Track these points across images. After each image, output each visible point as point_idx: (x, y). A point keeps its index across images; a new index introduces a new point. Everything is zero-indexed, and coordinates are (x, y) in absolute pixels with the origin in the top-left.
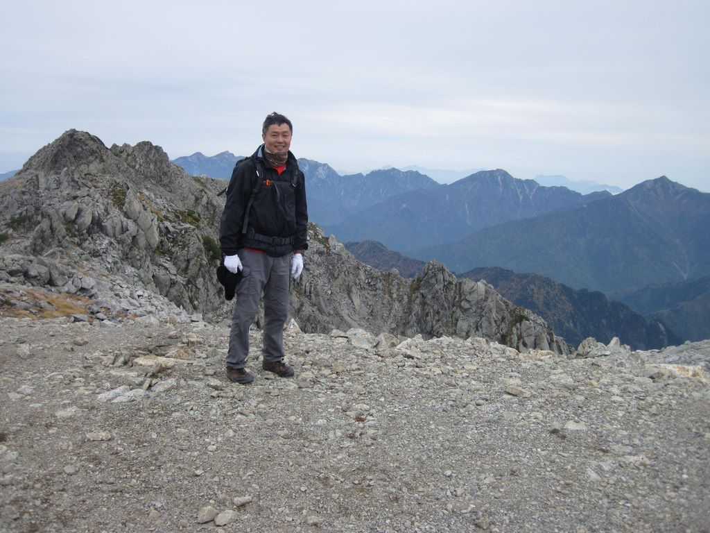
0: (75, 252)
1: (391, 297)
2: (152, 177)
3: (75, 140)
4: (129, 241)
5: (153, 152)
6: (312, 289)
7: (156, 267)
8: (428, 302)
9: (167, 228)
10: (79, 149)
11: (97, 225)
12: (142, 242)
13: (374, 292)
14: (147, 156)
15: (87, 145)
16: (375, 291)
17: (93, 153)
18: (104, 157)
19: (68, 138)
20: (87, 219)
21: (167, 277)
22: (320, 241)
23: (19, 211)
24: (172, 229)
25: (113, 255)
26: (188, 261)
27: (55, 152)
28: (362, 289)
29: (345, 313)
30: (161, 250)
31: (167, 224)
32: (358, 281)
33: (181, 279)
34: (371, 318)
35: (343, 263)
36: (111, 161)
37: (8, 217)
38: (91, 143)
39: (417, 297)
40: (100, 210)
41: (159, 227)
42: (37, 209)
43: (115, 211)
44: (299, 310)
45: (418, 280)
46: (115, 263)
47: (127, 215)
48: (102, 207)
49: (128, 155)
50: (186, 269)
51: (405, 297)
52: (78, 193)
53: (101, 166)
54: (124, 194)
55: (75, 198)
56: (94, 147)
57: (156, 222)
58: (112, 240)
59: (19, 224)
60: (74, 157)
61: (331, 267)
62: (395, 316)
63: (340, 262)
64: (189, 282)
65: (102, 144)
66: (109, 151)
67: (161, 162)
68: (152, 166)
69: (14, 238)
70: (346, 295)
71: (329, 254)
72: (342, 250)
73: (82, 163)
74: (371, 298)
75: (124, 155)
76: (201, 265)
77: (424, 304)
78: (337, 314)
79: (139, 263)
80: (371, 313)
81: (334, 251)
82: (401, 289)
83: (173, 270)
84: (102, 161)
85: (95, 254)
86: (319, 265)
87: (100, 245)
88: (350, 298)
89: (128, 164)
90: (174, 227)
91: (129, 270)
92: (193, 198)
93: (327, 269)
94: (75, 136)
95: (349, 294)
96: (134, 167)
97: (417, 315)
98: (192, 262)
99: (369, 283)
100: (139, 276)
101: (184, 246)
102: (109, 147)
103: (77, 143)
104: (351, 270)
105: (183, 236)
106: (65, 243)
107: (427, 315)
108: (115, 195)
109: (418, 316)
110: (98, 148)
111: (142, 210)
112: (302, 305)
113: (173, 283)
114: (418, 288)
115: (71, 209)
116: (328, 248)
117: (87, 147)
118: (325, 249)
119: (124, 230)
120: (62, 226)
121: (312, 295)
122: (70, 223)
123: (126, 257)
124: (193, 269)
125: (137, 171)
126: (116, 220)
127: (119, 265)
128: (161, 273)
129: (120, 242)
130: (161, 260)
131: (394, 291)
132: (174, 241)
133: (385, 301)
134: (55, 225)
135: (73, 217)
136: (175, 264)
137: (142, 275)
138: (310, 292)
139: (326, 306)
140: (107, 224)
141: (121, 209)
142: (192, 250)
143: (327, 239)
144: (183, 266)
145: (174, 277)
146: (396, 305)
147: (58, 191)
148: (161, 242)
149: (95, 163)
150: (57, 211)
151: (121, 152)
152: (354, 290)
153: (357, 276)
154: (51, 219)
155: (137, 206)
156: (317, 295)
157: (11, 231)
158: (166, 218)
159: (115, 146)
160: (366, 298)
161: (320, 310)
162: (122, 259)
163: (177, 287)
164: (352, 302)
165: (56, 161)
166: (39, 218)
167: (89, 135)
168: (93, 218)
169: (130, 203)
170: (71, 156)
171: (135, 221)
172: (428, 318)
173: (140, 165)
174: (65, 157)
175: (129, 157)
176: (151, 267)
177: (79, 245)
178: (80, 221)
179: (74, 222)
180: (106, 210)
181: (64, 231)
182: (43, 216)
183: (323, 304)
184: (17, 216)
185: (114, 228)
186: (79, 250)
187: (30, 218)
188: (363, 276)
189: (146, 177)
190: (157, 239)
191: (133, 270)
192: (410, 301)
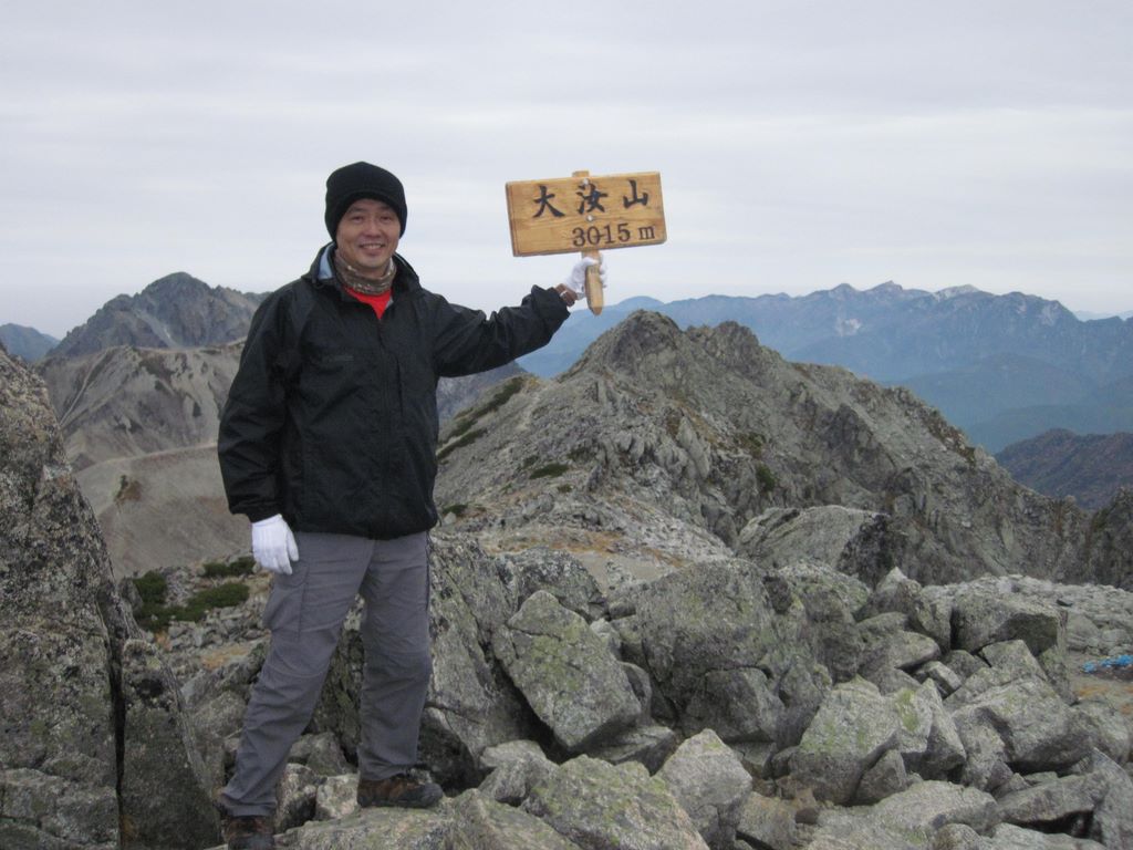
0: (627, 482)
1: (1060, 535)
2: (737, 367)
3: (643, 323)
4: (679, 471)
5: (739, 334)
6: (939, 519)
7: (705, 497)
8: (1116, 545)
9: (720, 457)
10: (647, 335)
11: (649, 454)
12: (692, 472)
13: (1035, 528)
14: (731, 340)
15: (656, 329)
16: (1038, 525)
17: (663, 338)
18: (678, 343)
19: (634, 323)
20: (639, 450)
21: (716, 508)
22: (963, 454)
23: (578, 443)
24: (725, 458)
25: (663, 486)
26: (738, 492)
27: (618, 340)
28: (1018, 522)
29: (988, 554)
30: (713, 479)
31: (721, 453)
32: (1012, 511)
33: (730, 510)
34: (1029, 563)
35: (992, 485)
36: (686, 347)
37: (569, 448)
38: (661, 326)
39: (1099, 538)
40: (653, 440)
41: (712, 456)
42: (594, 441)
43: (668, 441)
44: (918, 547)
45: (1103, 512)
46: (664, 493)
47: (679, 444)
48: (655, 437)
49: (707, 340)
50: (736, 500)
51: (1082, 537)
52: (633, 423)
53: (673, 355)
54: (678, 422)
55: (630, 427)
56: (666, 332)
57: (709, 450)
58: (663, 470)
59: (578, 455)
60: (641, 345)
61: (974, 490)
62: (1064, 562)
63: (988, 484)
64: (738, 513)
65: (675, 326)
66: (684, 336)
67: (749, 347)
68: (737, 353)
69: (573, 469)
70: (993, 530)
71: (973, 472)
72: (993, 466)
73: (651, 352)
74: (1030, 535)
75: (702, 340)
76: (751, 497)
77: (1108, 548)
78: (974, 555)
79: (688, 494)
80: (1029, 557)
81: (981, 468)
82: (1078, 525)
83: (723, 500)
84: (675, 348)
85: (646, 483)
86: (958, 486)
87: (651, 474)
88: (999, 533)
89: (707, 352)
90: (728, 455)
91: (678, 500)
92: (788, 393)
93: (969, 492)
94: (643, 319)
95: (997, 528)
96: (713, 355)
97: (1097, 563)
98: (743, 493)
99: (1029, 514)
100: (687, 506)
101: (736, 476)
102: (683, 330)
103: (645, 328)
104: (1005, 495)
105: (735, 465)
106: (618, 474)
107: (1112, 565)
108: (669, 423)
109: (1098, 565)
110: (670, 332)
111: (696, 439)
112: (923, 540)
113: (722, 514)
114: (1102, 525)
115: (624, 438)
116: (972, 463)
117: (657, 332)
118: (968, 465)
119: (675, 460)
120: (616, 456)
121: (939, 527)
122: (624, 453)
123: (676, 487)
124: (743, 501)
125: (718, 359)
126: (668, 451)
127: (668, 494)
128: (710, 503)
129: (670, 472)
130: (712, 490)
131: (1066, 526)
132: (727, 471)
133: (1052, 541)
134: (610, 456)
135: (627, 447)
136: (725, 494)
137: (690, 506)
138: (936, 524)
139: (957, 542)
140: (659, 454)
141: (674, 438)
142: (743, 480)
143: (972, 450)
144: (734, 496)
145: (722, 508)
146: (1068, 548)
147: (614, 419)
148: (714, 471)
149: (666, 351)
150: (612, 442)
151: (699, 336)
152: (1005, 523)
153: (1012, 502)
154: (606, 451)
155: (689, 434)
156: (945, 528)
157: (571, 462)
158: (721, 445)
159: (691, 329)
160: (1023, 534)
161: (949, 548)
162: (672, 489)
163: (725, 518)
164: (1002, 539)
165: (620, 351)
166: (596, 449)
167: (660, 316)
168: (646, 449)
169: (683, 431)
170: (637, 344)
171: (687, 450)
172: (1114, 569)
173: (722, 352)
174: (630, 345)
175: (709, 343)
176: (700, 497)
177: (631, 475)
178: (633, 451)
179: (628, 452)
180: (659, 440)
181: (617, 462)
182: (599, 448)
183: (953, 541)
184: (576, 448)
185: (665, 458)
186: (631, 480)
187: (587, 450)
188: (1020, 504)
189: (728, 367)
190: (708, 469)
191: (682, 499)
192: (1089, 543)
